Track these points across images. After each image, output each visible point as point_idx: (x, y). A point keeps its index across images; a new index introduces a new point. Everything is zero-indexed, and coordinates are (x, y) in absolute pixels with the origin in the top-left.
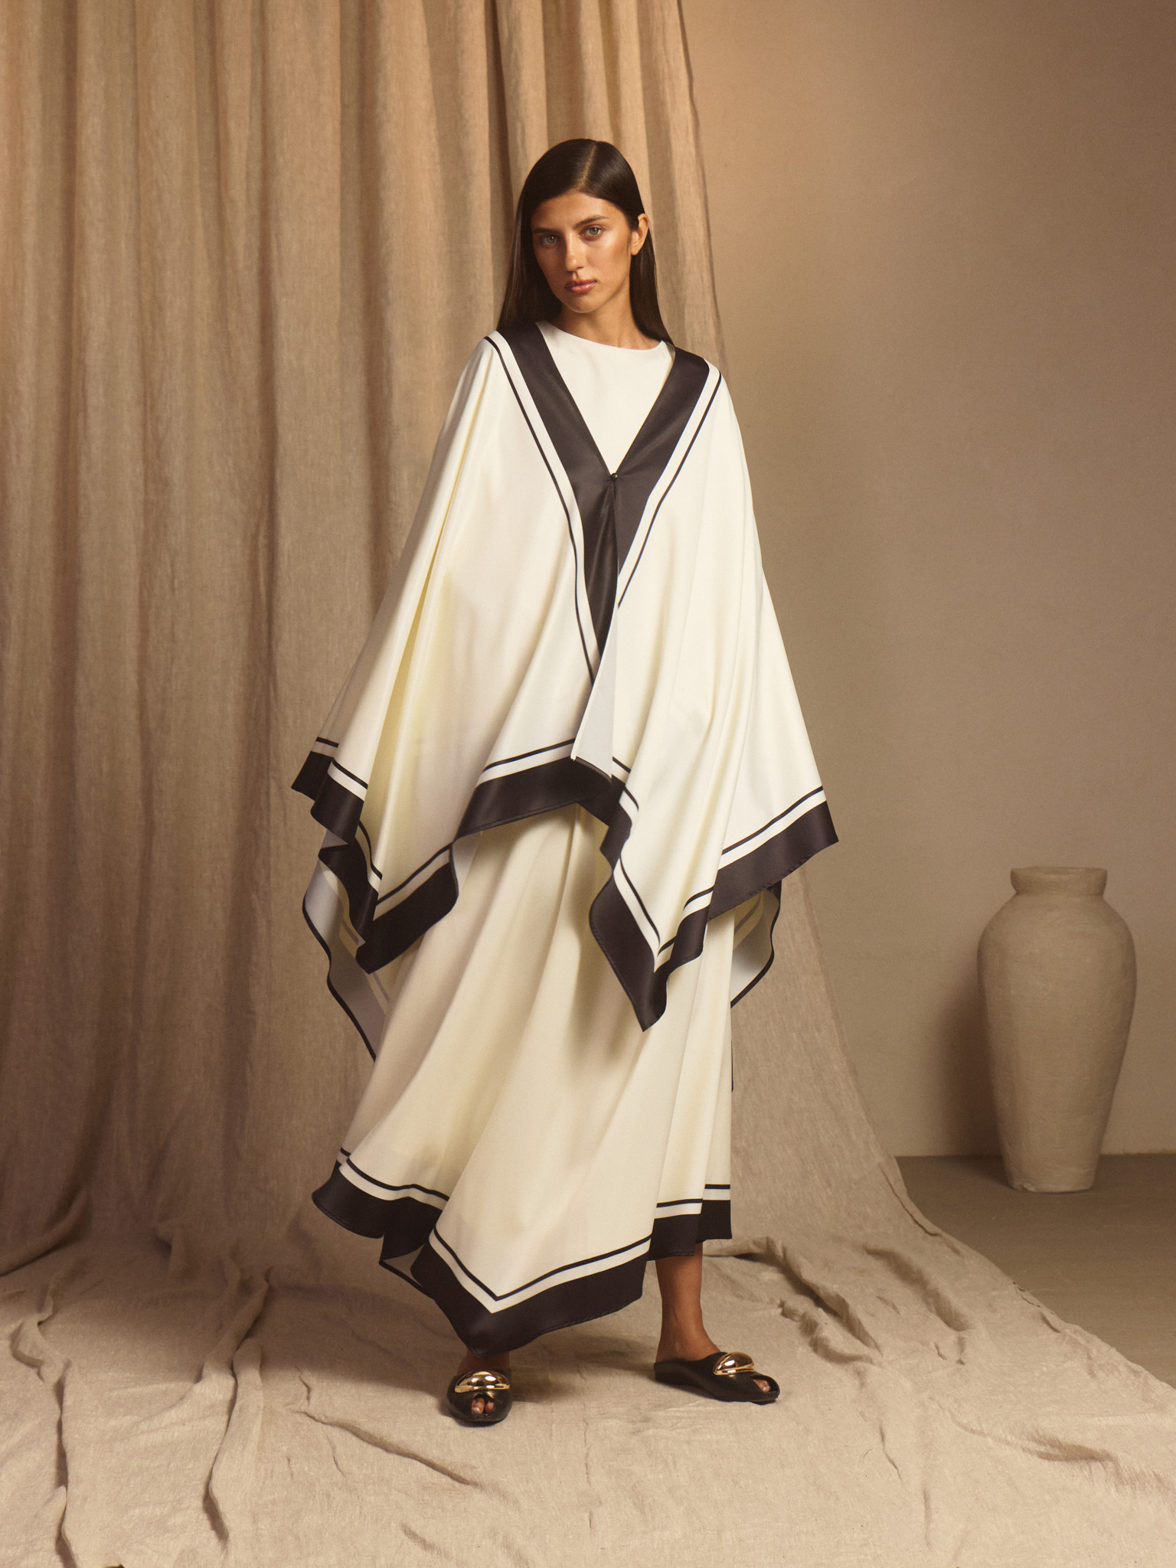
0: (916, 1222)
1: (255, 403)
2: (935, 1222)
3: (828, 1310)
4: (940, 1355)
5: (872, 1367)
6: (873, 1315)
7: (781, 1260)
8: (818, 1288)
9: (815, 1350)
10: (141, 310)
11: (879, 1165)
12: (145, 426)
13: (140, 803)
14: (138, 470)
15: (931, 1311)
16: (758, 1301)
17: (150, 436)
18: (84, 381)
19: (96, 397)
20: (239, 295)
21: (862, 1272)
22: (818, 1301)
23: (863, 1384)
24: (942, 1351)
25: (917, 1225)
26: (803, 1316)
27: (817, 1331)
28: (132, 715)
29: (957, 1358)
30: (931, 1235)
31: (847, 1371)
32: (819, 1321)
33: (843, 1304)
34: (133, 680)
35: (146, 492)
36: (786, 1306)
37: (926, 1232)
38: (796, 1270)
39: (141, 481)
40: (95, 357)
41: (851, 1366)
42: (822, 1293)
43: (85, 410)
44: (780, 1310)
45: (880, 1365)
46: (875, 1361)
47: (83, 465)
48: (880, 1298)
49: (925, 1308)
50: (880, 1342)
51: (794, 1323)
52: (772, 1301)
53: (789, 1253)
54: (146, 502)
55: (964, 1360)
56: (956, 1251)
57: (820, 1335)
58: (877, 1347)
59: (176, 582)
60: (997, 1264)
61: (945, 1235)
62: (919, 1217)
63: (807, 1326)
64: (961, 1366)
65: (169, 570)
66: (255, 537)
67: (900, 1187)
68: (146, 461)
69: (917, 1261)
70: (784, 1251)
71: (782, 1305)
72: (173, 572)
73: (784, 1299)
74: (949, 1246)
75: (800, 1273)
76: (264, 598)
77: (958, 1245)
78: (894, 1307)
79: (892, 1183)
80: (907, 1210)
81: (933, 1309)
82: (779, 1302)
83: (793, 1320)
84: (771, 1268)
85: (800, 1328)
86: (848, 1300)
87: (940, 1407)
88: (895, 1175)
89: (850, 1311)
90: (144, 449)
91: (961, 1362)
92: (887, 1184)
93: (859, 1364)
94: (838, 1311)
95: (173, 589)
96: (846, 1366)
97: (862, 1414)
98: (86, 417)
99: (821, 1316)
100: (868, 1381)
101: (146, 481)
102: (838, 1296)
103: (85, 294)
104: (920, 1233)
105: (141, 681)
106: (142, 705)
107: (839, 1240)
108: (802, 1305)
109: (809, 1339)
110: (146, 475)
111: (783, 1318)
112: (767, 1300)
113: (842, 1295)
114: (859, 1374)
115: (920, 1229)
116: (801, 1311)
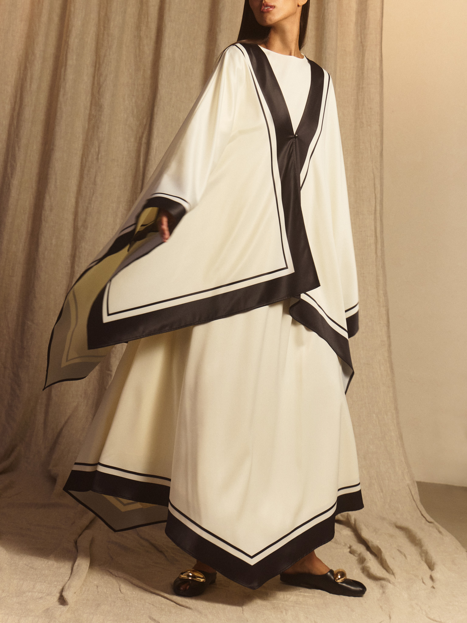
0: (422, 515)
1: (149, 72)
2: (432, 517)
3: (372, 552)
4: (423, 582)
5: (389, 584)
6: (394, 558)
7: (353, 525)
8: (369, 542)
9: (363, 572)
10: (99, 20)
11: (408, 485)
12: (94, 77)
13: (69, 262)
14: (88, 98)
15: (422, 560)
16: (339, 544)
17: (96, 83)
18: (67, 52)
19: (72, 60)
20: (148, 19)
21: (391, 536)
22: (368, 548)
23: (384, 592)
24: (424, 581)
25: (422, 517)
26: (360, 554)
27: (365, 563)
28: (70, 217)
29: (431, 586)
30: (429, 522)
31: (377, 584)
32: (366, 557)
33: (379, 550)
34: (73, 200)
35: (91, 110)
36: (352, 548)
37: (427, 520)
38: (359, 531)
39: (89, 104)
40: (74, 41)
41: (379, 583)
42: (370, 545)
43: (66, 66)
44: (349, 550)
45: (393, 584)
46: (391, 582)
47: (61, 93)
48: (399, 550)
49: (420, 559)
50: (395, 571)
51: (354, 557)
52: (345, 545)
53: (357, 522)
54: (90, 115)
55: (435, 586)
56: (440, 532)
57: (366, 565)
58: (393, 574)
59: (100, 155)
60: (460, 542)
61: (436, 523)
62: (424, 513)
63: (361, 559)
64: (433, 589)
65: (97, 150)
66: (141, 138)
67: (417, 497)
68: (93, 95)
69: (420, 534)
70: (355, 521)
71: (350, 547)
72: (99, 150)
73: (351, 544)
74: (437, 529)
75: (361, 533)
76: (141, 168)
77: (442, 529)
78: (405, 556)
79: (413, 494)
80: (419, 509)
81: (424, 559)
82: (349, 546)
83: (354, 555)
84: (348, 529)
85: (357, 560)
86: (382, 550)
87: (421, 609)
88: (415, 491)
89: (382, 555)
90: (92, 89)
91: (433, 587)
92: (410, 494)
93: (383, 582)
94: (376, 553)
95: (97, 159)
96: (377, 582)
97: (381, 607)
98: (65, 69)
99: (368, 556)
100: (387, 591)
101: (91, 104)
102: (378, 547)
103: (72, 9)
104: (424, 521)
105: (77, 202)
106: (76, 214)
107: (383, 519)
108: (360, 549)
109: (361, 566)
110: (91, 102)
111: (350, 554)
112: (343, 544)
113: (380, 547)
114: (382, 587)
115: (424, 519)
116: (359, 552)
